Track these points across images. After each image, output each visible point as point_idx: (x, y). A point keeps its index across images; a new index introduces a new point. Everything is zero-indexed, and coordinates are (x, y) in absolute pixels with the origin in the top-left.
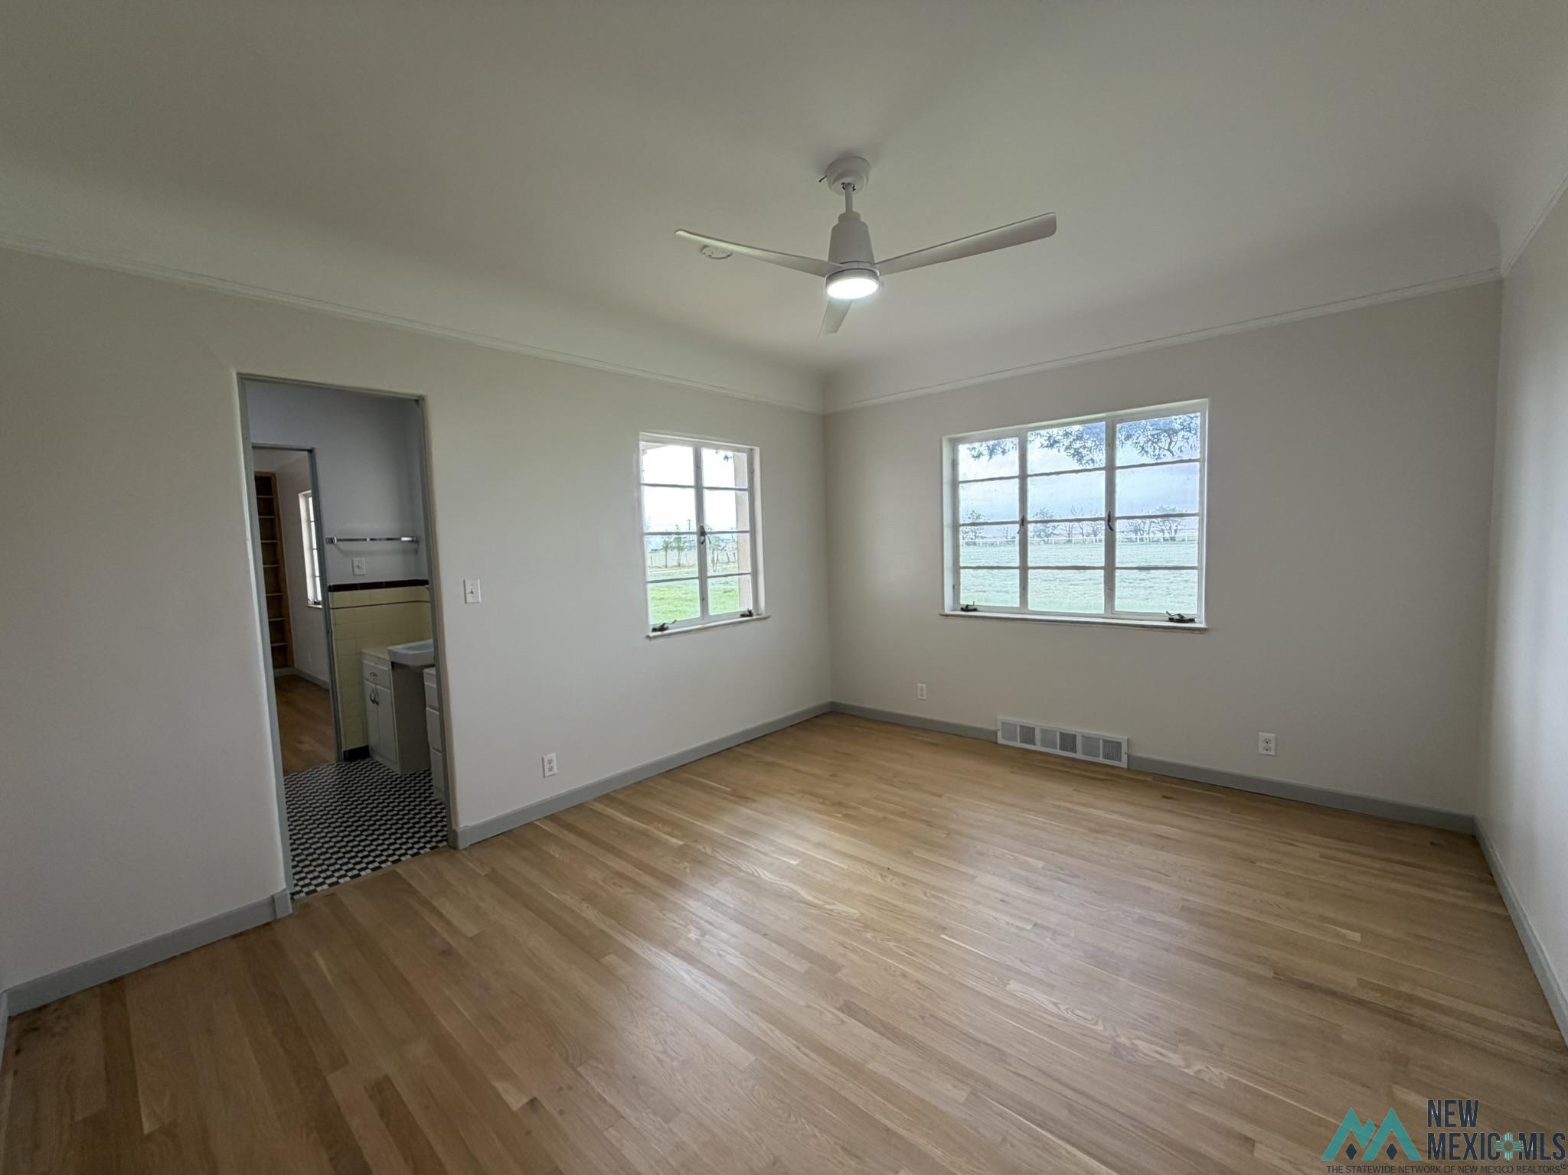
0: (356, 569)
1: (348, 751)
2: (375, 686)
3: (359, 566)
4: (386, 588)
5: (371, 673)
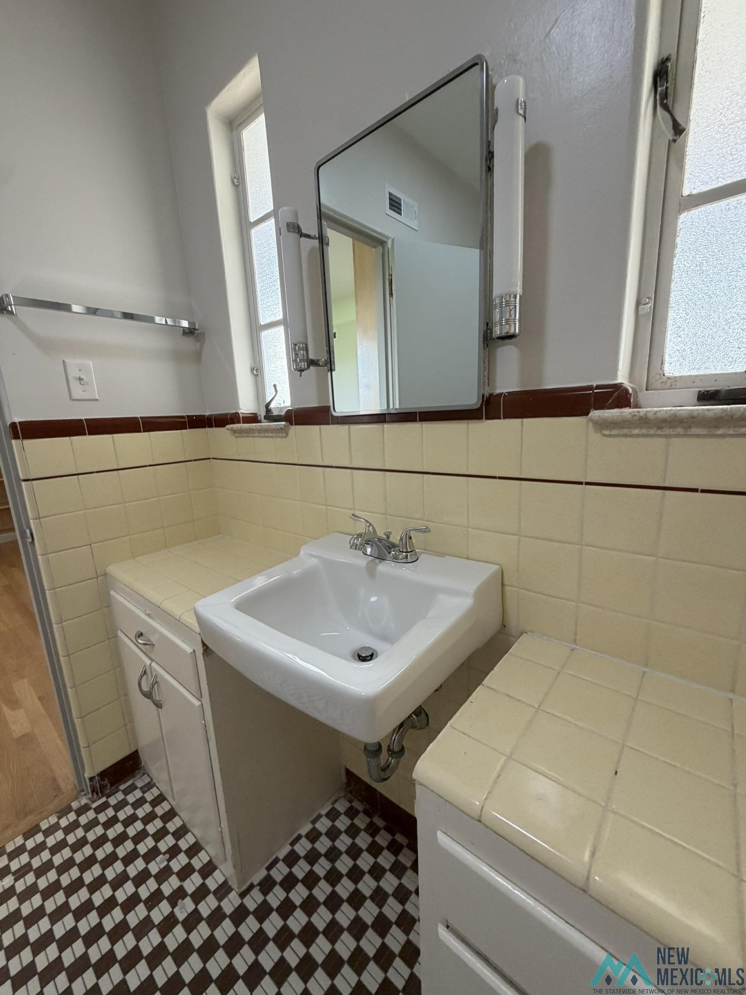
0: (75, 385)
1: (98, 775)
2: (151, 664)
3: (82, 380)
4: (145, 431)
5: (136, 632)
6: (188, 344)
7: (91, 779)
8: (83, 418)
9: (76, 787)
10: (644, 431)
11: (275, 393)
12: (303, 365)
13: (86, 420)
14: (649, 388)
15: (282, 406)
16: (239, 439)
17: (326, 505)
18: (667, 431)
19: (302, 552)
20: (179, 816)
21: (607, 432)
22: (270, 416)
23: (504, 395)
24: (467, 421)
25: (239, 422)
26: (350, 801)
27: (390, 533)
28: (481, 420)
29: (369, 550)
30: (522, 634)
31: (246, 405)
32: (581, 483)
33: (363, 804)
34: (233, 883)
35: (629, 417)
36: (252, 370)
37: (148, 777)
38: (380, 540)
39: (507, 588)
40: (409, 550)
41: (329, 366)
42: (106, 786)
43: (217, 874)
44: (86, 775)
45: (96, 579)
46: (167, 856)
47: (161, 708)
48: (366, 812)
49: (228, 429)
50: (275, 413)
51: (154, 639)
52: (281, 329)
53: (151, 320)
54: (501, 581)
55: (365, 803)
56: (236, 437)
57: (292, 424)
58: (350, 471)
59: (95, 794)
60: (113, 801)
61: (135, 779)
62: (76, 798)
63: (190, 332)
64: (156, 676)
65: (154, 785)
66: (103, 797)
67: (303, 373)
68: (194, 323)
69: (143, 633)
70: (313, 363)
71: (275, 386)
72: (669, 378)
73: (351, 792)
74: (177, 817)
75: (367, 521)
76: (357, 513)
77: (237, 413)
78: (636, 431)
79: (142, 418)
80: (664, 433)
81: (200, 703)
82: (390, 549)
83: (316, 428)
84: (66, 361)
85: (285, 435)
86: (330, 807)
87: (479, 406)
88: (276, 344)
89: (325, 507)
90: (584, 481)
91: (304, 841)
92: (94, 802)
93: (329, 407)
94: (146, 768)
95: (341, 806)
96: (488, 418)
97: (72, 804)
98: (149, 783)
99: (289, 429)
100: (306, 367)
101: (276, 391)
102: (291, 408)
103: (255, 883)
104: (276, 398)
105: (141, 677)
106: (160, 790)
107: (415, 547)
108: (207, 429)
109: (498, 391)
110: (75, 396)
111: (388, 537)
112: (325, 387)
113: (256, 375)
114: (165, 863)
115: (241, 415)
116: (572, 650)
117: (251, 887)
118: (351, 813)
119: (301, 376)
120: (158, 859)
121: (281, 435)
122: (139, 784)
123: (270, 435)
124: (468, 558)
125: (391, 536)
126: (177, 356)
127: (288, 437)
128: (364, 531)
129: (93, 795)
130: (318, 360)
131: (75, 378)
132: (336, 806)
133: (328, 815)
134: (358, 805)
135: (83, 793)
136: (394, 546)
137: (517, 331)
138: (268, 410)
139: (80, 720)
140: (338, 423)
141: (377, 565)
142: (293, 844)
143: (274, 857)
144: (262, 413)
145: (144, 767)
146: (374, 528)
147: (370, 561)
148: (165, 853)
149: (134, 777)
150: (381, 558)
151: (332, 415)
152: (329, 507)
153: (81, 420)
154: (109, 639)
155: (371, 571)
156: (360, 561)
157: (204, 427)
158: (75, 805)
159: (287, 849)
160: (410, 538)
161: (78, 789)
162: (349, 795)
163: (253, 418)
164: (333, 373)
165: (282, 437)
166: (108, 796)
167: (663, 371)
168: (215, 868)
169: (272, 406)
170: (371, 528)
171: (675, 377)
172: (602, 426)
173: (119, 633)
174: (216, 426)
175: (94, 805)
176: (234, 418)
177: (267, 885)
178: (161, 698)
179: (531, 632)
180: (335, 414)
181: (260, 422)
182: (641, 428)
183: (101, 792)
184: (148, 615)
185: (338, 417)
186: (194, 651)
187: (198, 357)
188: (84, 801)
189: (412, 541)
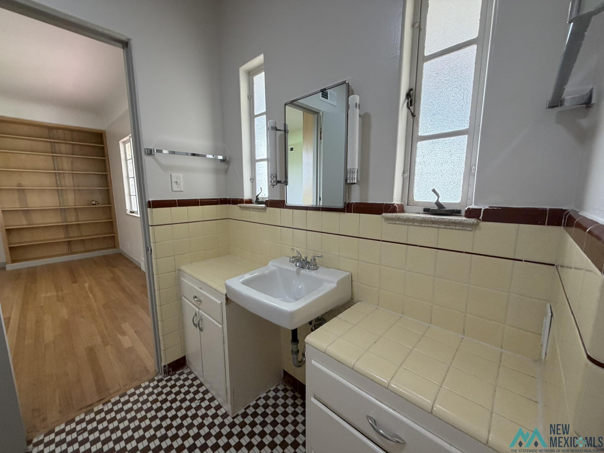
0: (174, 185)
1: (168, 365)
2: (199, 311)
3: (178, 182)
4: (201, 205)
5: (193, 296)
6: (223, 166)
7: (165, 366)
8: (176, 199)
9: (156, 371)
10: (400, 222)
11: (261, 191)
12: (274, 184)
13: (178, 200)
14: (409, 205)
15: (263, 197)
16: (242, 211)
17: (281, 244)
18: (407, 223)
19: (270, 264)
20: (205, 386)
21: (388, 222)
22: (258, 202)
23: (354, 204)
24: (339, 213)
25: (243, 203)
26: (285, 386)
27: (307, 257)
28: (345, 213)
29: (298, 264)
30: (359, 302)
31: (247, 195)
32: (380, 241)
33: (290, 387)
34: (230, 413)
35: (394, 217)
36: (251, 179)
37: (189, 369)
38: (303, 260)
39: (353, 282)
40: (314, 265)
41: (285, 183)
42: (170, 371)
43: (222, 409)
44: (162, 364)
45: (174, 272)
46: (200, 401)
47: (202, 331)
48: (291, 390)
49: (238, 206)
50: (260, 200)
51: (202, 299)
52: (265, 163)
53: (204, 156)
54: (351, 279)
55: (292, 387)
56: (242, 210)
57: (268, 207)
58: (292, 229)
59: (165, 374)
60: (174, 378)
61: (183, 369)
62: (156, 375)
63: (223, 161)
64: (201, 316)
65: (192, 373)
66: (169, 375)
67: (274, 186)
68: (226, 158)
69: (197, 296)
70: (279, 182)
71: (261, 188)
72: (415, 202)
73: (285, 382)
74: (204, 386)
75: (298, 252)
76: (294, 248)
77: (243, 199)
78: (397, 222)
79: (200, 199)
80: (406, 224)
81: (222, 326)
82: (307, 263)
83: (279, 209)
84: (172, 174)
85: (264, 211)
86: (275, 387)
87: (343, 207)
88: (263, 169)
89: (280, 245)
90: (381, 240)
91: (262, 400)
92: (165, 377)
93: (285, 201)
94: (188, 365)
95: (280, 387)
96: (347, 212)
97: (155, 378)
98: (190, 372)
99: (266, 209)
100: (276, 184)
101: (261, 190)
102: (268, 199)
103: (239, 414)
104: (261, 193)
105: (194, 317)
106: (195, 375)
107: (317, 263)
108: (228, 205)
109: (352, 202)
110: (174, 190)
111: (306, 259)
112: (283, 192)
113: (253, 182)
114: (199, 404)
115: (244, 200)
116: (377, 308)
117: (238, 415)
118: (285, 390)
119: (273, 187)
120: (196, 402)
121: (263, 211)
122: (186, 372)
123: (258, 210)
124: (339, 269)
125: (307, 258)
126: (217, 171)
127: (266, 212)
128: (296, 255)
129: (164, 374)
130: (281, 181)
131: (175, 182)
132: (278, 387)
133: (274, 390)
134: (288, 388)
135: (159, 374)
136: (308, 262)
137: (356, 182)
138: (257, 199)
139: (163, 337)
140: (288, 208)
141: (301, 270)
142: (257, 400)
143: (248, 405)
144: (254, 200)
145: (187, 365)
146: (300, 255)
147: (298, 269)
148: (198, 400)
149: (183, 368)
150: (303, 267)
151: (285, 205)
152: (282, 245)
153: (175, 200)
154: (178, 300)
155: (298, 273)
156: (293, 268)
157: (226, 204)
158: (156, 378)
159: (254, 402)
160: (315, 259)
161: (157, 372)
162: (284, 383)
163: (250, 202)
164: (287, 186)
165: (263, 212)
166: (171, 376)
167: (413, 198)
168: (221, 407)
169: (259, 196)
170: (299, 255)
171: (417, 202)
172: (387, 219)
173: (183, 297)
174: (232, 204)
175: (165, 379)
176: (241, 201)
177: (245, 415)
178: (202, 327)
179: (362, 301)
180: (286, 204)
181: (252, 203)
182: (399, 221)
183: (168, 374)
184: (201, 288)
185: (288, 206)
186: (222, 303)
187: (226, 171)
188: (160, 377)
189: (316, 261)
